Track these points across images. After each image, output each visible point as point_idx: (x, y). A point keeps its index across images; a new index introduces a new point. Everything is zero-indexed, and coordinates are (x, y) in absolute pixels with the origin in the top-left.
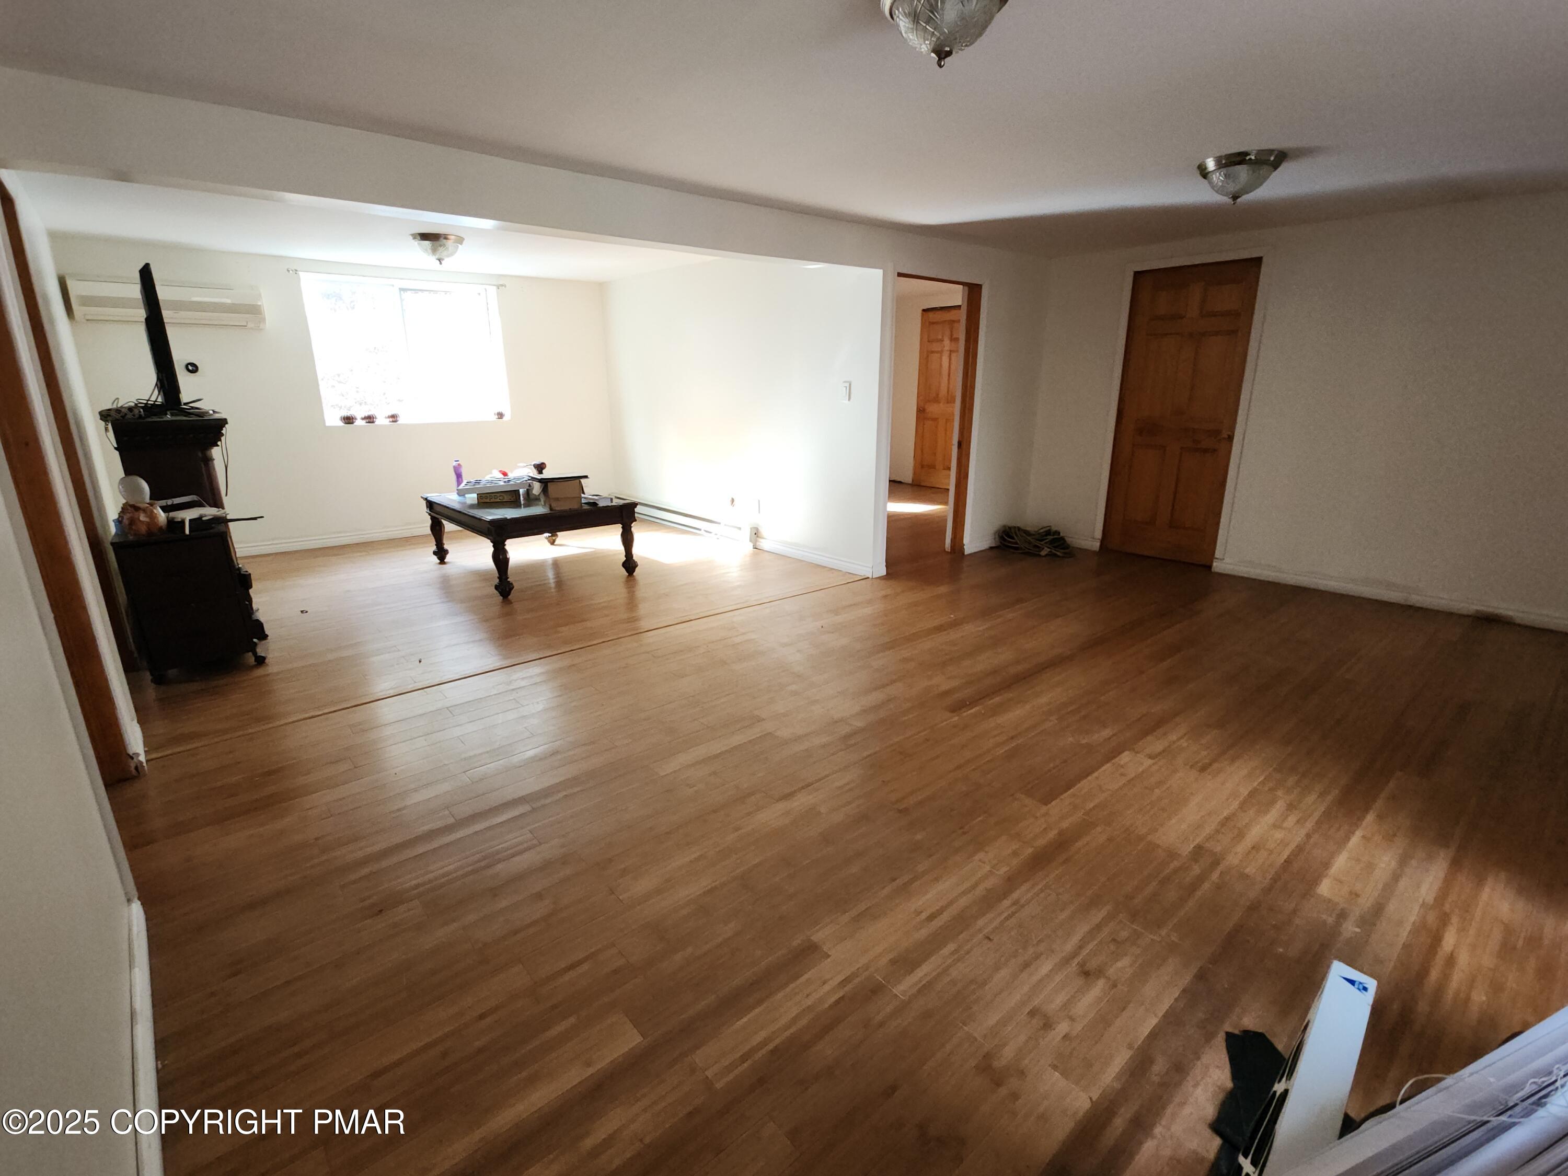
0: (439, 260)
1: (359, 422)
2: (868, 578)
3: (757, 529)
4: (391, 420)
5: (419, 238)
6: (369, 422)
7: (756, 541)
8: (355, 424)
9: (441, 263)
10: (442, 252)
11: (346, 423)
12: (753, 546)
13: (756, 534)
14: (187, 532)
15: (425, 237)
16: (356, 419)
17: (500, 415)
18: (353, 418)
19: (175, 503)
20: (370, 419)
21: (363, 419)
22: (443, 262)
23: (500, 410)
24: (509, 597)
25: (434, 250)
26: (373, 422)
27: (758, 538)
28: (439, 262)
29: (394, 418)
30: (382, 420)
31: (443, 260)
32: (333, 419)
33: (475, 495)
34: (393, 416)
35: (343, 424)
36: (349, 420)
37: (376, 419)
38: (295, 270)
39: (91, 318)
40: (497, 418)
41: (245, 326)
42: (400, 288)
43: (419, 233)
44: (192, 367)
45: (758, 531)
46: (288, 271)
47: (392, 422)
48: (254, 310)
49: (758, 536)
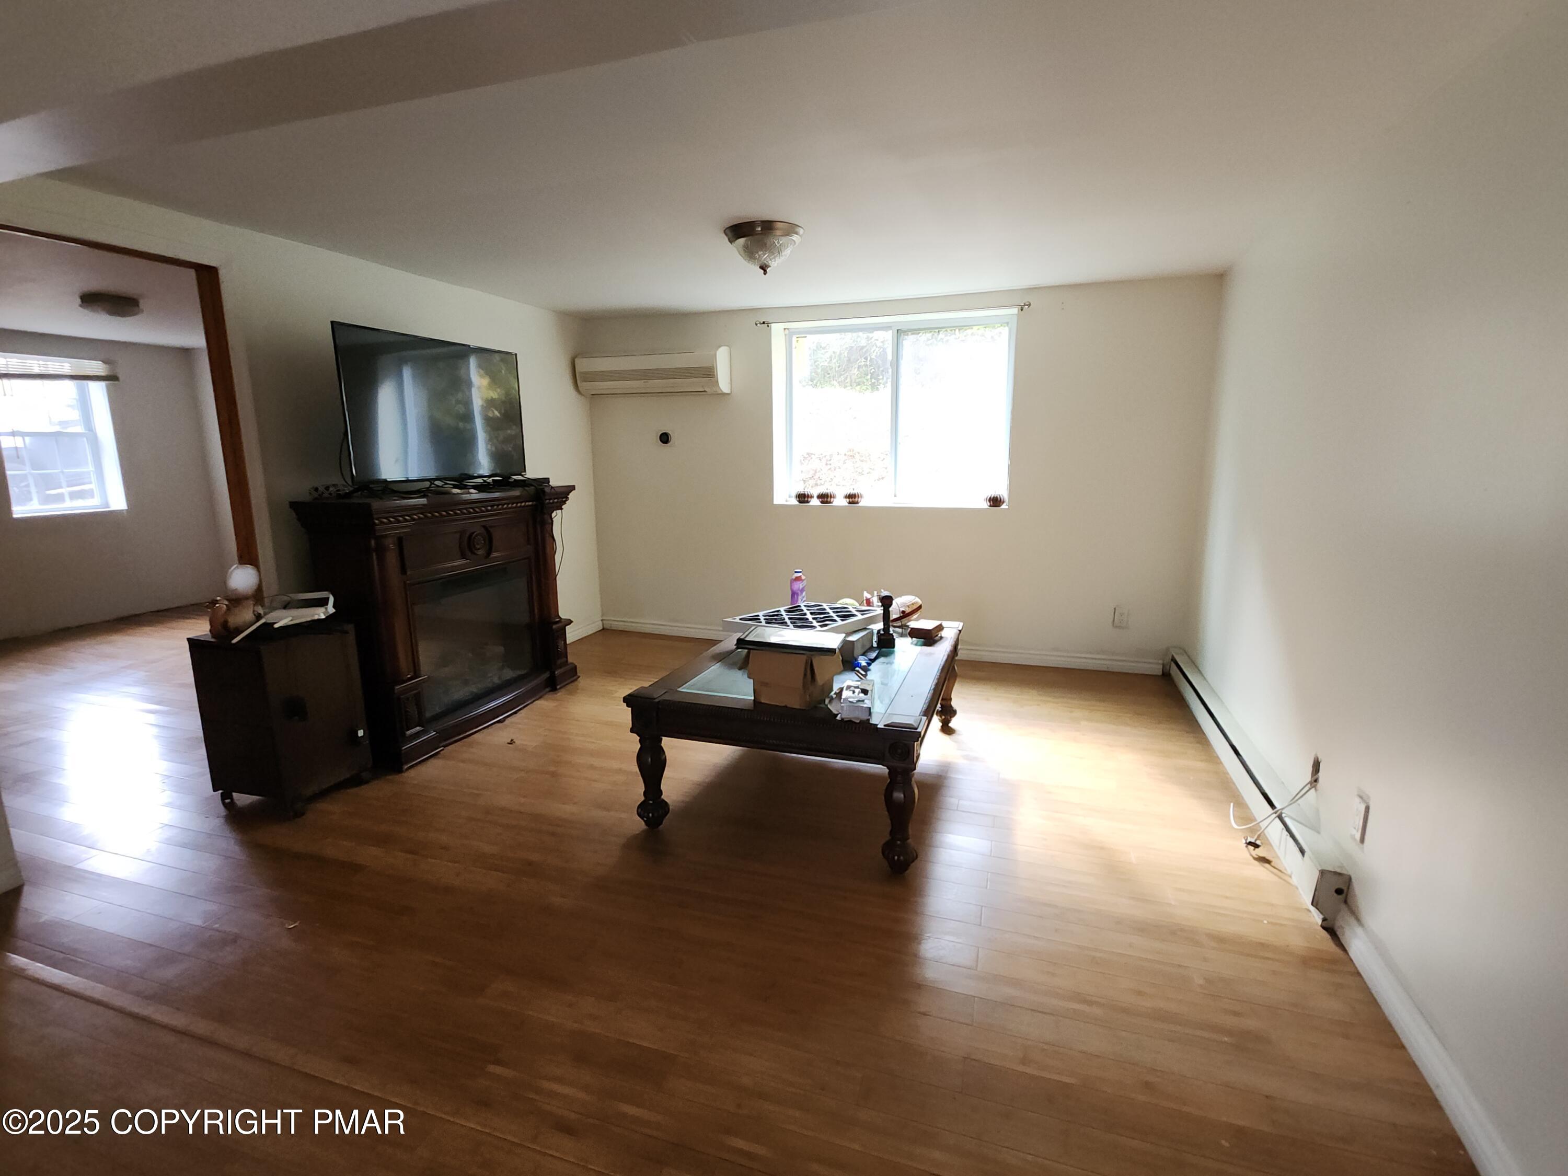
0: (761, 268)
1: (815, 502)
3: (1346, 880)
4: (848, 500)
5: (728, 233)
6: (823, 502)
7: (1339, 913)
8: (810, 503)
9: (765, 272)
10: (765, 257)
11: (801, 501)
12: (1326, 924)
13: (1340, 893)
14: (234, 641)
15: (740, 230)
17: (995, 502)
18: (809, 496)
19: (291, 600)
20: (825, 498)
21: (820, 497)
22: (767, 270)
23: (995, 493)
24: (660, 828)
25: (750, 253)
26: (827, 502)
27: (1345, 910)
28: (763, 271)
29: (852, 498)
30: (840, 501)
31: (768, 266)
32: (784, 496)
34: (850, 496)
35: (797, 503)
36: (803, 498)
37: (832, 499)
38: (764, 323)
39: (593, 393)
40: (990, 506)
41: (705, 391)
42: (898, 330)
43: (731, 227)
44: (665, 438)
45: (1348, 888)
46: (756, 324)
47: (850, 503)
48: (709, 373)
49: (1346, 902)
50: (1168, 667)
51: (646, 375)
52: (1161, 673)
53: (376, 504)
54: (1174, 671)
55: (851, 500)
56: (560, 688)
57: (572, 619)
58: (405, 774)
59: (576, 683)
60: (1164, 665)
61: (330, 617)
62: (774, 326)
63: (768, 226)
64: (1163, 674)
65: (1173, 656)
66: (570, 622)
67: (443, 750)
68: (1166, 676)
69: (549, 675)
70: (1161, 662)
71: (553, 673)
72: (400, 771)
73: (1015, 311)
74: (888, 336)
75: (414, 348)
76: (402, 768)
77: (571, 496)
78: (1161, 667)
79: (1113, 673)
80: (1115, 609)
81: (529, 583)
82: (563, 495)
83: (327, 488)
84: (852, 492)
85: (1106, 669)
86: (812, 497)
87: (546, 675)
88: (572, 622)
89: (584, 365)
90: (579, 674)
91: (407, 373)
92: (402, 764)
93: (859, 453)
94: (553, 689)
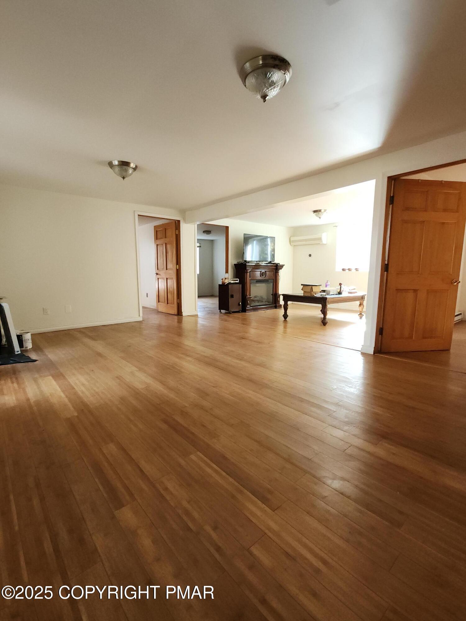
8: (346, 271)
14: (225, 284)
20: (349, 270)
21: (348, 269)
24: (286, 319)
30: (354, 270)
31: (321, 218)
32: (339, 269)
34: (356, 269)
36: (343, 270)
37: (351, 270)
38: (335, 226)
39: (294, 245)
43: (313, 211)
44: (310, 255)
46: (333, 227)
47: (356, 271)
48: (320, 239)
51: (306, 240)
53: (247, 264)
58: (246, 313)
61: (238, 283)
63: (320, 211)
71: (276, 305)
75: (256, 237)
77: (284, 267)
81: (273, 284)
82: (282, 266)
83: (239, 262)
86: (346, 269)
87: (274, 305)
89: (292, 239)
91: (255, 242)
92: (246, 311)
94: (276, 308)
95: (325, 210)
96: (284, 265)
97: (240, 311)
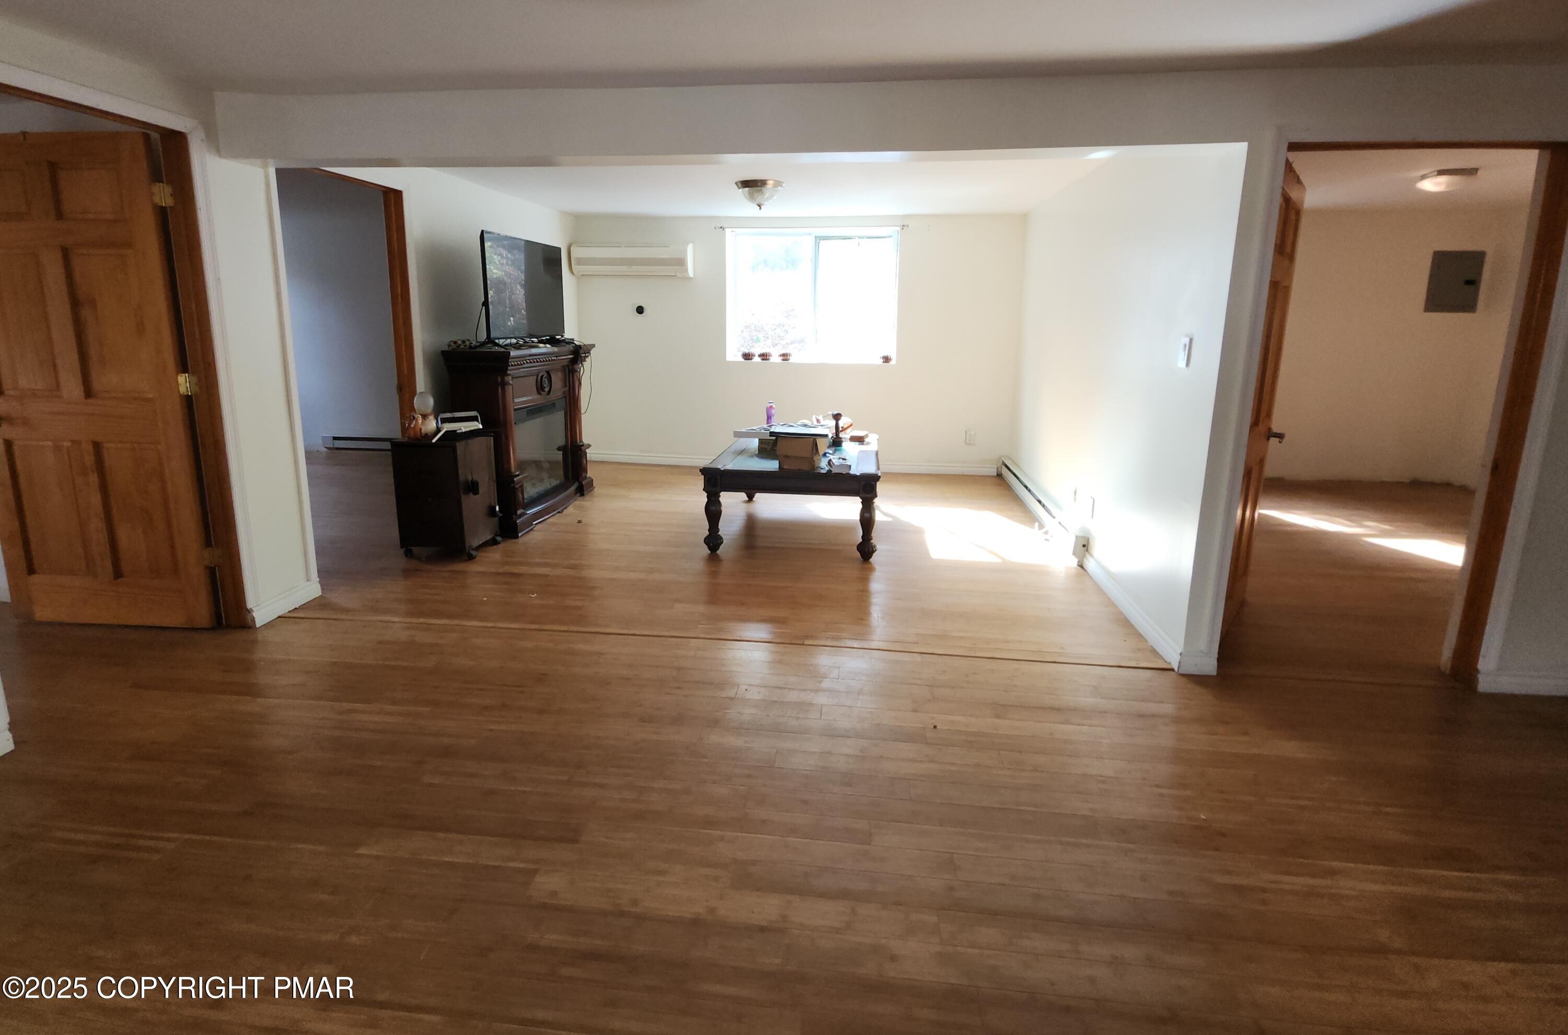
0: (759, 206)
1: (757, 359)
2: (1172, 670)
3: (1088, 540)
4: (782, 358)
5: (740, 185)
6: (763, 360)
7: (1084, 556)
8: (753, 360)
9: (760, 209)
10: (759, 199)
11: (746, 359)
12: (1078, 562)
13: (1084, 546)
14: (434, 441)
15: (746, 184)
16: (754, 356)
17: (887, 359)
18: (752, 355)
19: (455, 416)
20: (764, 357)
21: (760, 356)
22: (762, 207)
23: (885, 354)
24: (718, 552)
25: (751, 197)
26: (766, 360)
27: (1087, 554)
28: (759, 208)
29: (785, 357)
30: (775, 359)
31: (762, 205)
32: (733, 355)
33: (757, 440)
34: (783, 355)
35: (743, 360)
36: (747, 356)
37: (770, 357)
38: (721, 227)
39: (583, 274)
40: (883, 362)
41: (676, 276)
42: (815, 237)
43: (743, 181)
44: (640, 310)
45: (1088, 544)
46: (715, 228)
47: (783, 360)
48: (680, 262)
49: (1087, 550)
50: (1000, 470)
52: (996, 475)
53: (511, 352)
54: (1005, 472)
55: (784, 358)
56: (587, 494)
57: (591, 444)
58: (520, 540)
59: (592, 492)
60: (998, 469)
62: (727, 230)
63: (762, 184)
64: (997, 474)
65: (1003, 461)
66: (589, 446)
67: (535, 527)
68: (999, 475)
69: (578, 485)
70: (996, 466)
71: (580, 483)
72: (517, 537)
73: (898, 228)
74: (811, 240)
76: (518, 535)
78: (996, 470)
79: (966, 475)
80: (966, 432)
81: (566, 413)
82: (587, 351)
83: (464, 342)
84: (785, 352)
85: (960, 473)
86: (753, 355)
88: (591, 446)
89: (577, 252)
90: (594, 485)
92: (517, 533)
93: (753, 324)
94: (582, 495)
95: (778, 184)
96: (593, 346)
97: (499, 539)
